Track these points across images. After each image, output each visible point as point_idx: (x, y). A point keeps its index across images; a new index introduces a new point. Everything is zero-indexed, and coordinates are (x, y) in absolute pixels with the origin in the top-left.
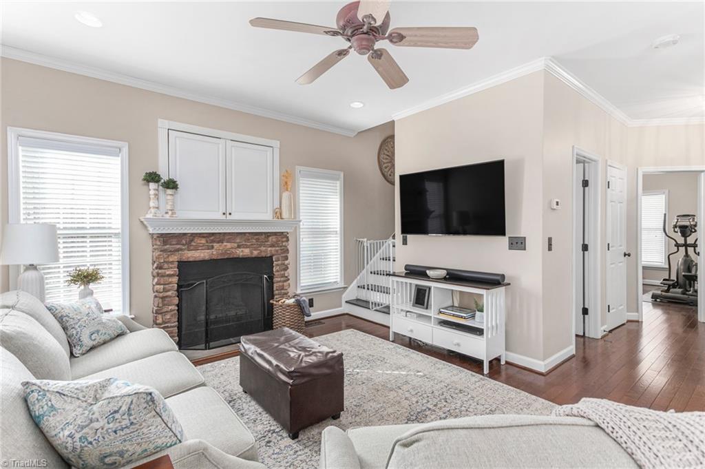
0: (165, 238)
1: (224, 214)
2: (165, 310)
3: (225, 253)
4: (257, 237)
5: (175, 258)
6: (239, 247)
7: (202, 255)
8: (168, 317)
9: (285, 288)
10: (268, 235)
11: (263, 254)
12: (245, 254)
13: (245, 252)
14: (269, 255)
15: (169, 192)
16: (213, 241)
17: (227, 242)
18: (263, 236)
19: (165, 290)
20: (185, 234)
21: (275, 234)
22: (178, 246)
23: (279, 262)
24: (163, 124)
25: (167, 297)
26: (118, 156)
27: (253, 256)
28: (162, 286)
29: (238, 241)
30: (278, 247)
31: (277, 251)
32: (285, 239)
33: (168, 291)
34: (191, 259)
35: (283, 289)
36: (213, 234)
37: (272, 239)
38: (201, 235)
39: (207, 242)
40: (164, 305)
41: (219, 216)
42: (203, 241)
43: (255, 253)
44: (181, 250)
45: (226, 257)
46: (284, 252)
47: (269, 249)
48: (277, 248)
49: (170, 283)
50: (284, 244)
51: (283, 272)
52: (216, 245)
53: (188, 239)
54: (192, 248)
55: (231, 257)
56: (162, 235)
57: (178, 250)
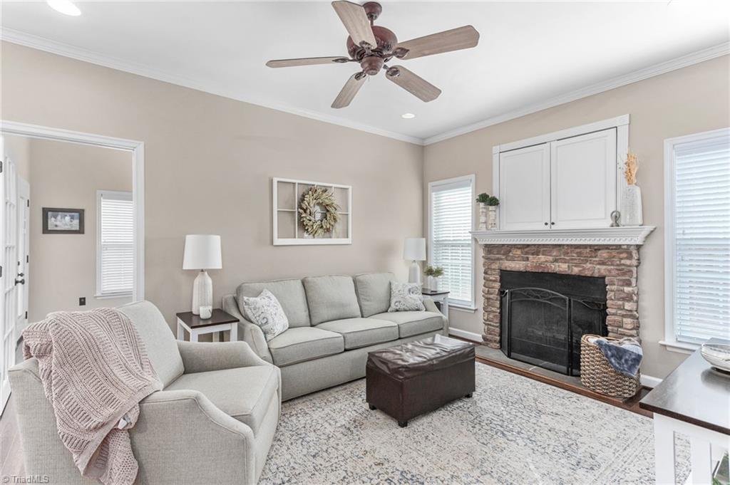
0: (489, 248)
1: (546, 224)
2: (489, 310)
3: (539, 266)
4: (578, 250)
5: (496, 266)
6: (556, 261)
7: (517, 266)
8: (491, 316)
9: (624, 326)
10: (596, 249)
11: (588, 273)
12: (561, 269)
13: (562, 268)
14: (597, 275)
15: (491, 208)
16: (527, 253)
17: (543, 255)
18: (588, 250)
19: (489, 293)
20: (503, 245)
21: (607, 247)
22: (497, 256)
23: (614, 287)
24: (496, 149)
25: (489, 298)
26: (470, 186)
27: (573, 273)
28: (487, 289)
29: (554, 254)
30: (612, 265)
31: (609, 271)
32: (624, 255)
33: (491, 294)
34: (508, 269)
35: (622, 327)
36: (528, 246)
37: (604, 254)
38: (515, 246)
39: (522, 252)
40: (489, 305)
41: (542, 227)
42: (519, 252)
43: (576, 270)
44: (502, 259)
45: (540, 271)
46: (624, 274)
47: (598, 266)
48: (612, 267)
49: (493, 288)
50: (623, 262)
51: (621, 303)
52: (531, 257)
53: (506, 250)
54: (509, 258)
55: (546, 271)
56: (486, 246)
57: (498, 259)
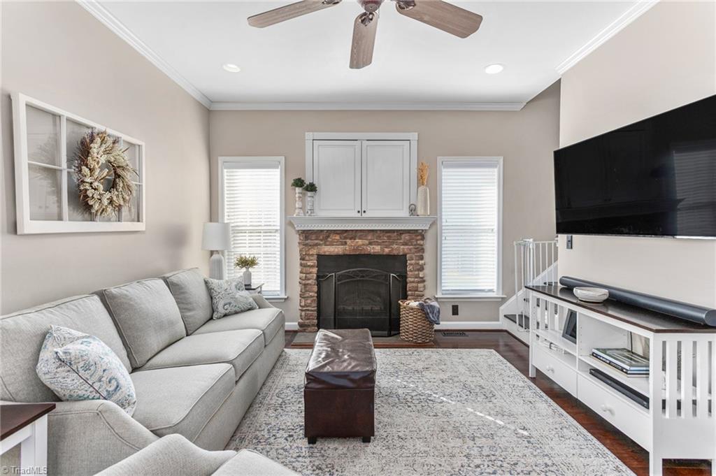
0: (306, 234)
1: (359, 212)
2: (307, 295)
3: (357, 249)
4: (388, 234)
5: (314, 251)
6: (370, 244)
7: (336, 250)
8: (309, 301)
9: (419, 289)
10: (401, 232)
11: (395, 253)
12: (375, 251)
13: (376, 249)
14: (401, 254)
15: (309, 194)
16: (345, 238)
17: (360, 239)
18: (395, 234)
19: (307, 279)
20: (322, 231)
21: (408, 231)
22: (316, 241)
23: (413, 262)
24: (309, 136)
25: (308, 284)
26: (278, 168)
27: (385, 253)
28: (304, 275)
29: (369, 238)
30: (412, 245)
31: (410, 250)
32: (419, 237)
33: (309, 279)
34: (327, 253)
35: (417, 290)
36: (346, 231)
37: (406, 237)
38: (335, 232)
39: (341, 238)
40: (307, 291)
41: (355, 214)
42: (338, 237)
43: (387, 250)
44: (320, 245)
45: (357, 253)
46: (419, 251)
47: (402, 247)
48: (411, 247)
49: (311, 273)
50: (418, 242)
51: (417, 272)
52: (349, 241)
53: (325, 235)
54: (328, 243)
55: (363, 253)
56: (304, 231)
57: (317, 245)
